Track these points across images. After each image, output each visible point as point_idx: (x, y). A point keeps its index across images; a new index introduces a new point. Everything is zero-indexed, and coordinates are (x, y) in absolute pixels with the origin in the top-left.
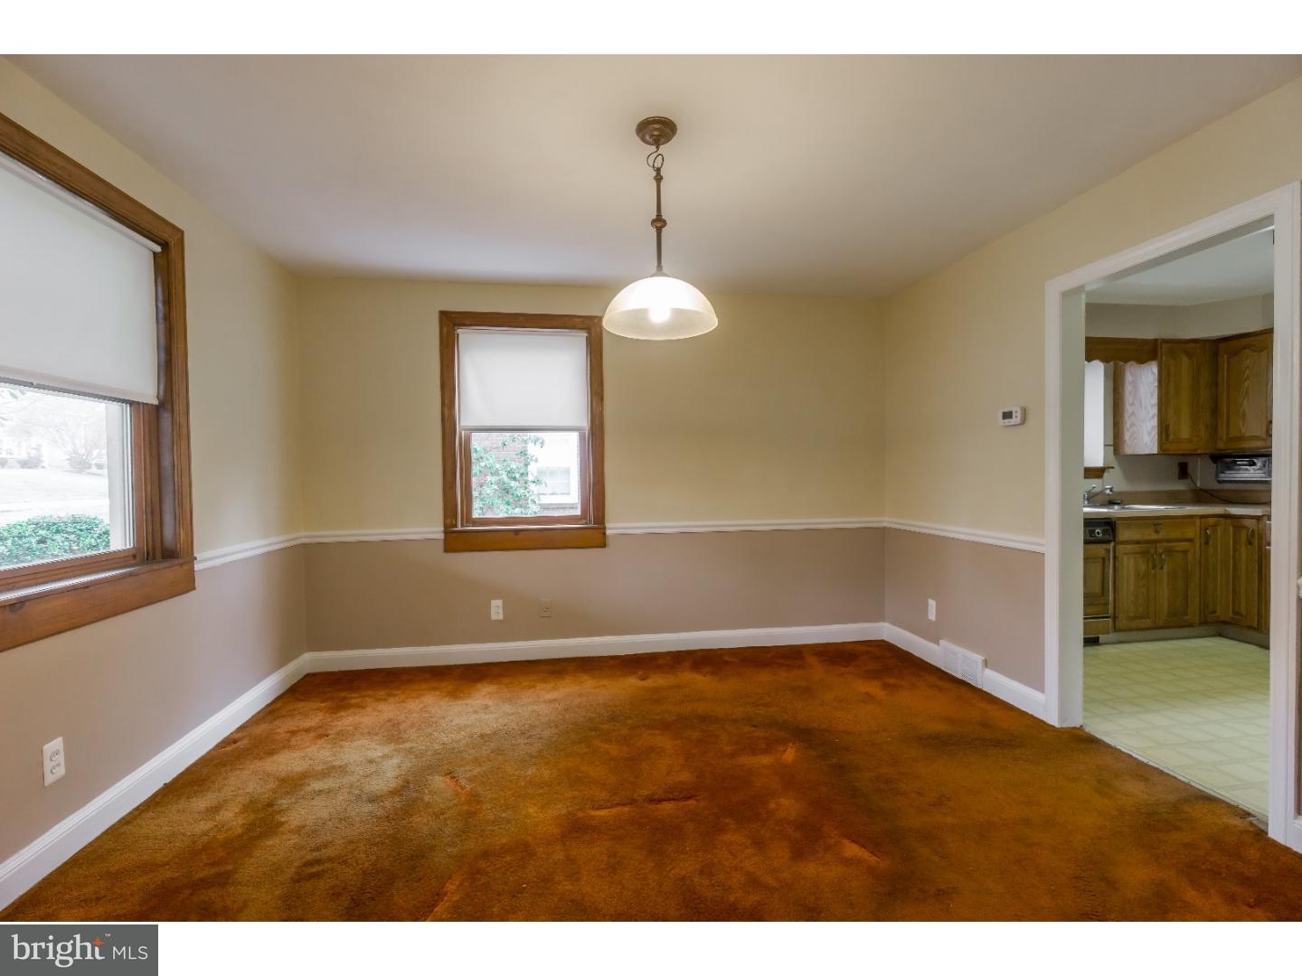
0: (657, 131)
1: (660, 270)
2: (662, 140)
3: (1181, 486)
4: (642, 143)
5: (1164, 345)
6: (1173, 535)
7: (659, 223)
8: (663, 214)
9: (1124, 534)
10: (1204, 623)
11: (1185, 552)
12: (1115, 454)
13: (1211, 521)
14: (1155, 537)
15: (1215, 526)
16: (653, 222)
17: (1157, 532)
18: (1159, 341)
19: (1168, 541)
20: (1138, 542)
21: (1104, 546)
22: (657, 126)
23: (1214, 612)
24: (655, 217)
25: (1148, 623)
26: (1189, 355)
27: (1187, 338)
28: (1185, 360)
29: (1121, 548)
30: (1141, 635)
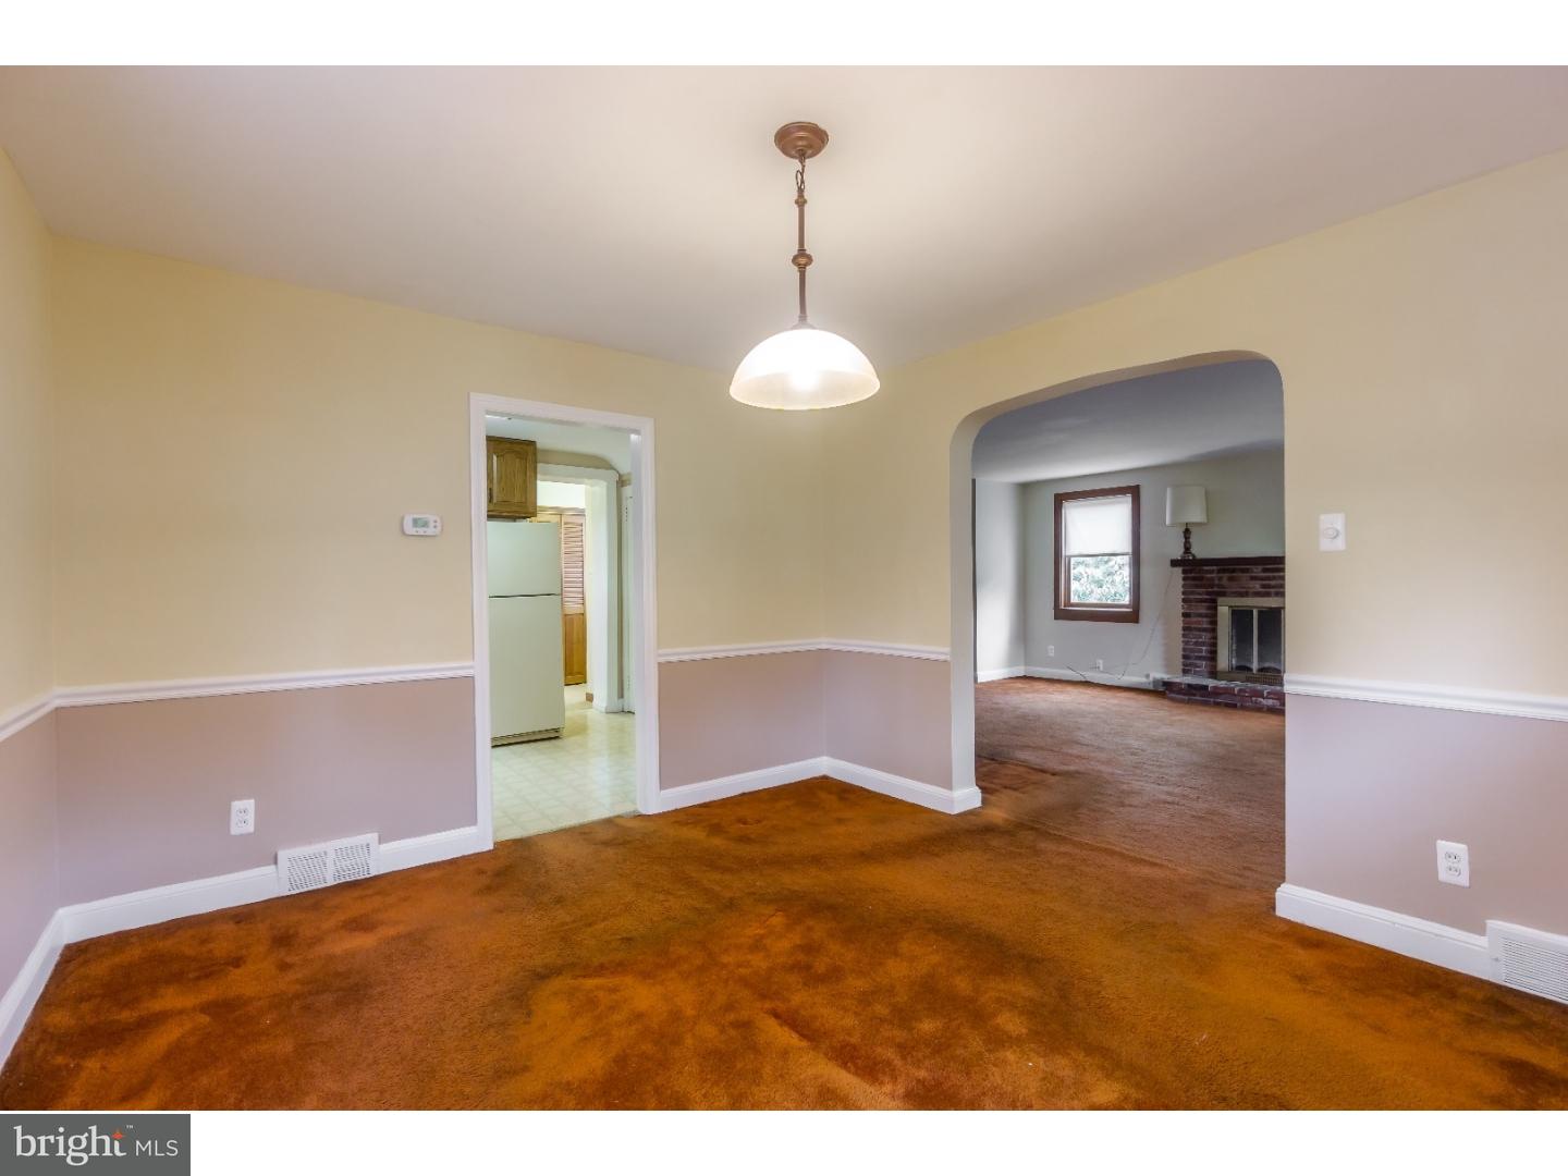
0: (801, 141)
1: (803, 319)
2: (810, 152)
4: (781, 154)
7: (802, 259)
8: (806, 247)
16: (795, 260)
22: (801, 134)
24: (796, 253)
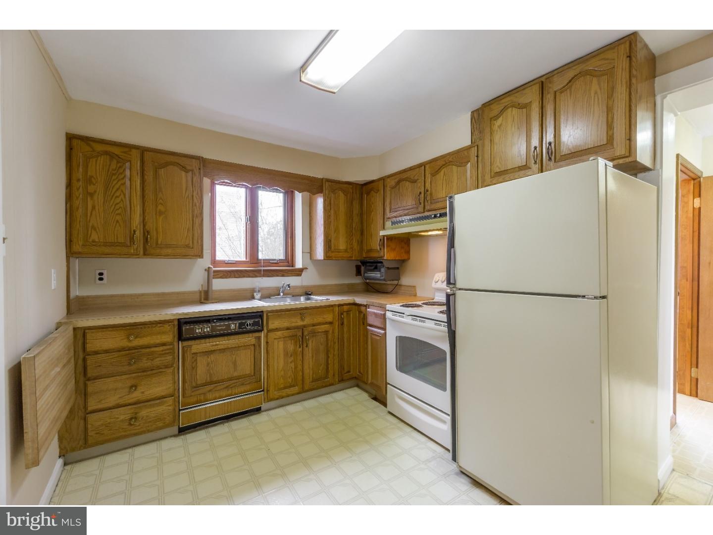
3: (358, 280)
5: (327, 183)
6: (316, 321)
9: (274, 324)
10: (341, 380)
11: (326, 332)
12: (311, 259)
13: (345, 308)
14: (300, 323)
15: (348, 312)
17: (302, 320)
18: (324, 180)
19: (314, 325)
20: (288, 329)
21: (257, 334)
23: (349, 372)
25: (296, 389)
26: (344, 191)
27: (344, 180)
28: (342, 195)
29: (272, 335)
30: (291, 399)
